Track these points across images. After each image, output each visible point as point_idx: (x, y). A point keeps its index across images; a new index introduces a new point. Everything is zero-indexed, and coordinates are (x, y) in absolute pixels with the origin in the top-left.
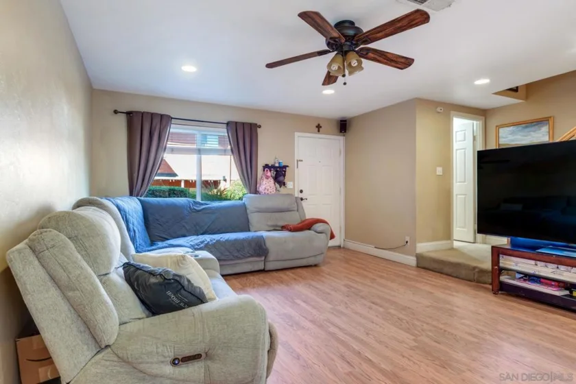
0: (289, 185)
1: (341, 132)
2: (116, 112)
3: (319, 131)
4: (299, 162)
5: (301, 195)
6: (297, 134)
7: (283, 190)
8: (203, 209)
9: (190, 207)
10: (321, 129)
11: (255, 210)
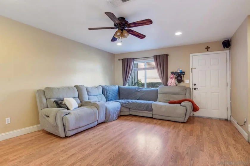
0: (187, 81)
1: (224, 48)
2: (119, 60)
3: (208, 50)
4: (193, 70)
5: (194, 87)
6: (191, 55)
7: (182, 84)
8: (140, 91)
9: (136, 90)
10: (209, 49)
11: (161, 92)
